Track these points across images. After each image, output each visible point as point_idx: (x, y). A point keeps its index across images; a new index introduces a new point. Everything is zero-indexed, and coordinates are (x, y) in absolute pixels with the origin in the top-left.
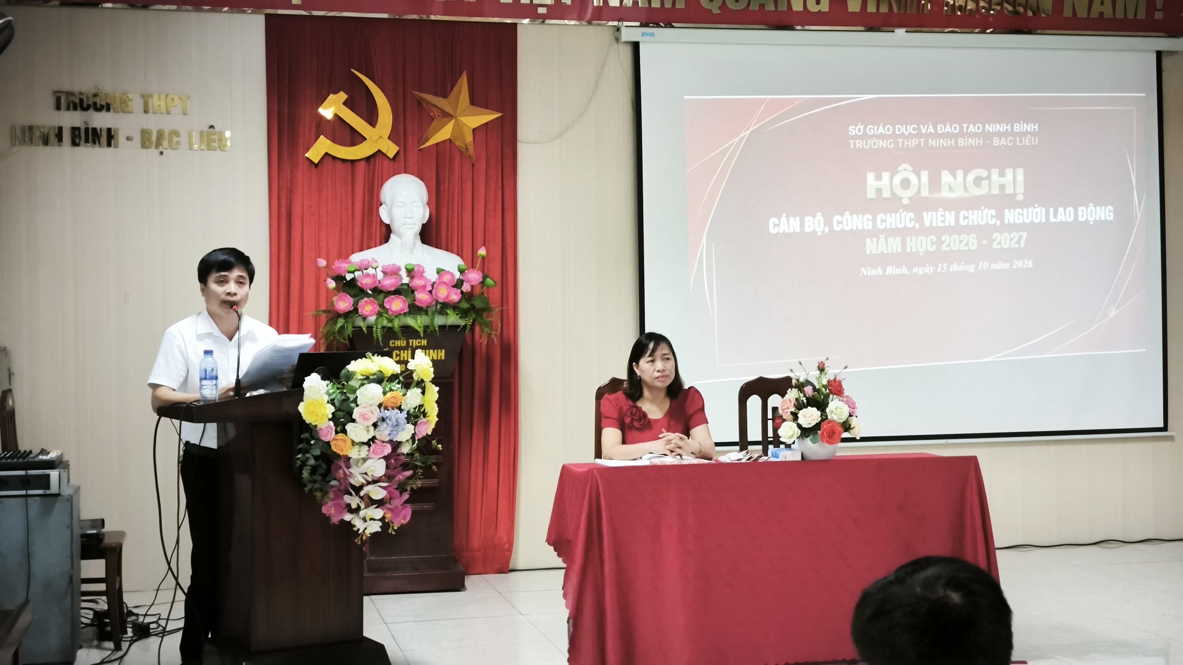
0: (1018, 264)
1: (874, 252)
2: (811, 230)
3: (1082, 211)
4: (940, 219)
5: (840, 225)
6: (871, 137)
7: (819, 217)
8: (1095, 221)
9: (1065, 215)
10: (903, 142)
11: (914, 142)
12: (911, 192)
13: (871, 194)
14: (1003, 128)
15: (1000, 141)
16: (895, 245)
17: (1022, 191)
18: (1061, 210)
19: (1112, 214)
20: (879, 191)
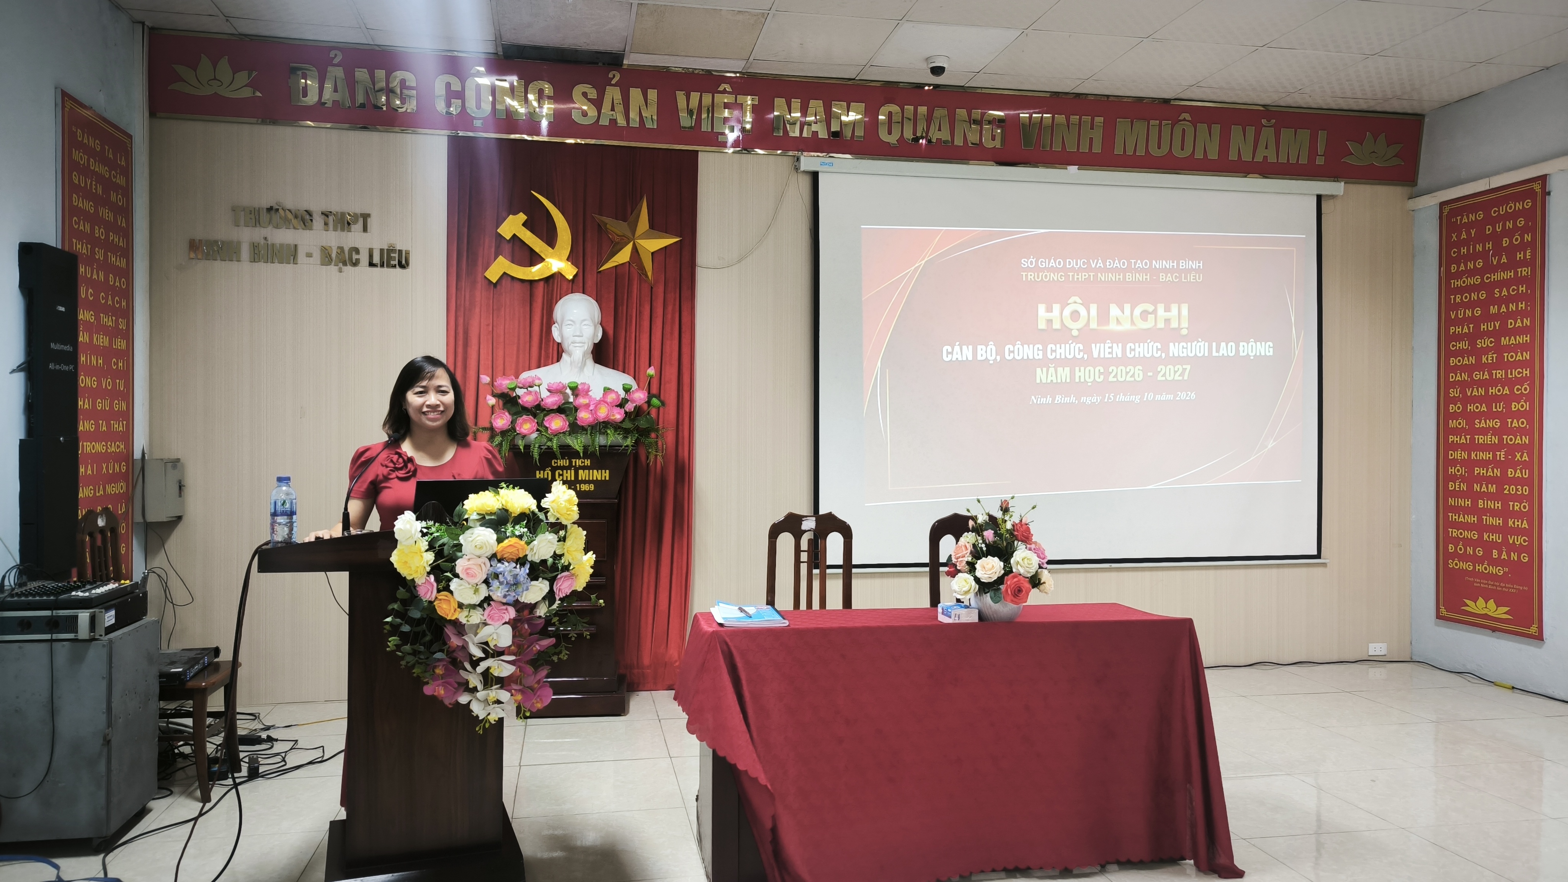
0: (1182, 395)
1: (1044, 381)
2: (984, 358)
3: (1243, 346)
4: (1108, 350)
5: (1012, 355)
6: (1042, 270)
7: (992, 346)
8: (1255, 356)
9: (1226, 350)
10: (1073, 276)
11: (1083, 276)
12: (1080, 324)
13: (1042, 325)
14: (1167, 264)
15: (1166, 277)
16: (1064, 374)
17: (1186, 326)
18: (1223, 344)
19: (1271, 350)
20: (1050, 322)
